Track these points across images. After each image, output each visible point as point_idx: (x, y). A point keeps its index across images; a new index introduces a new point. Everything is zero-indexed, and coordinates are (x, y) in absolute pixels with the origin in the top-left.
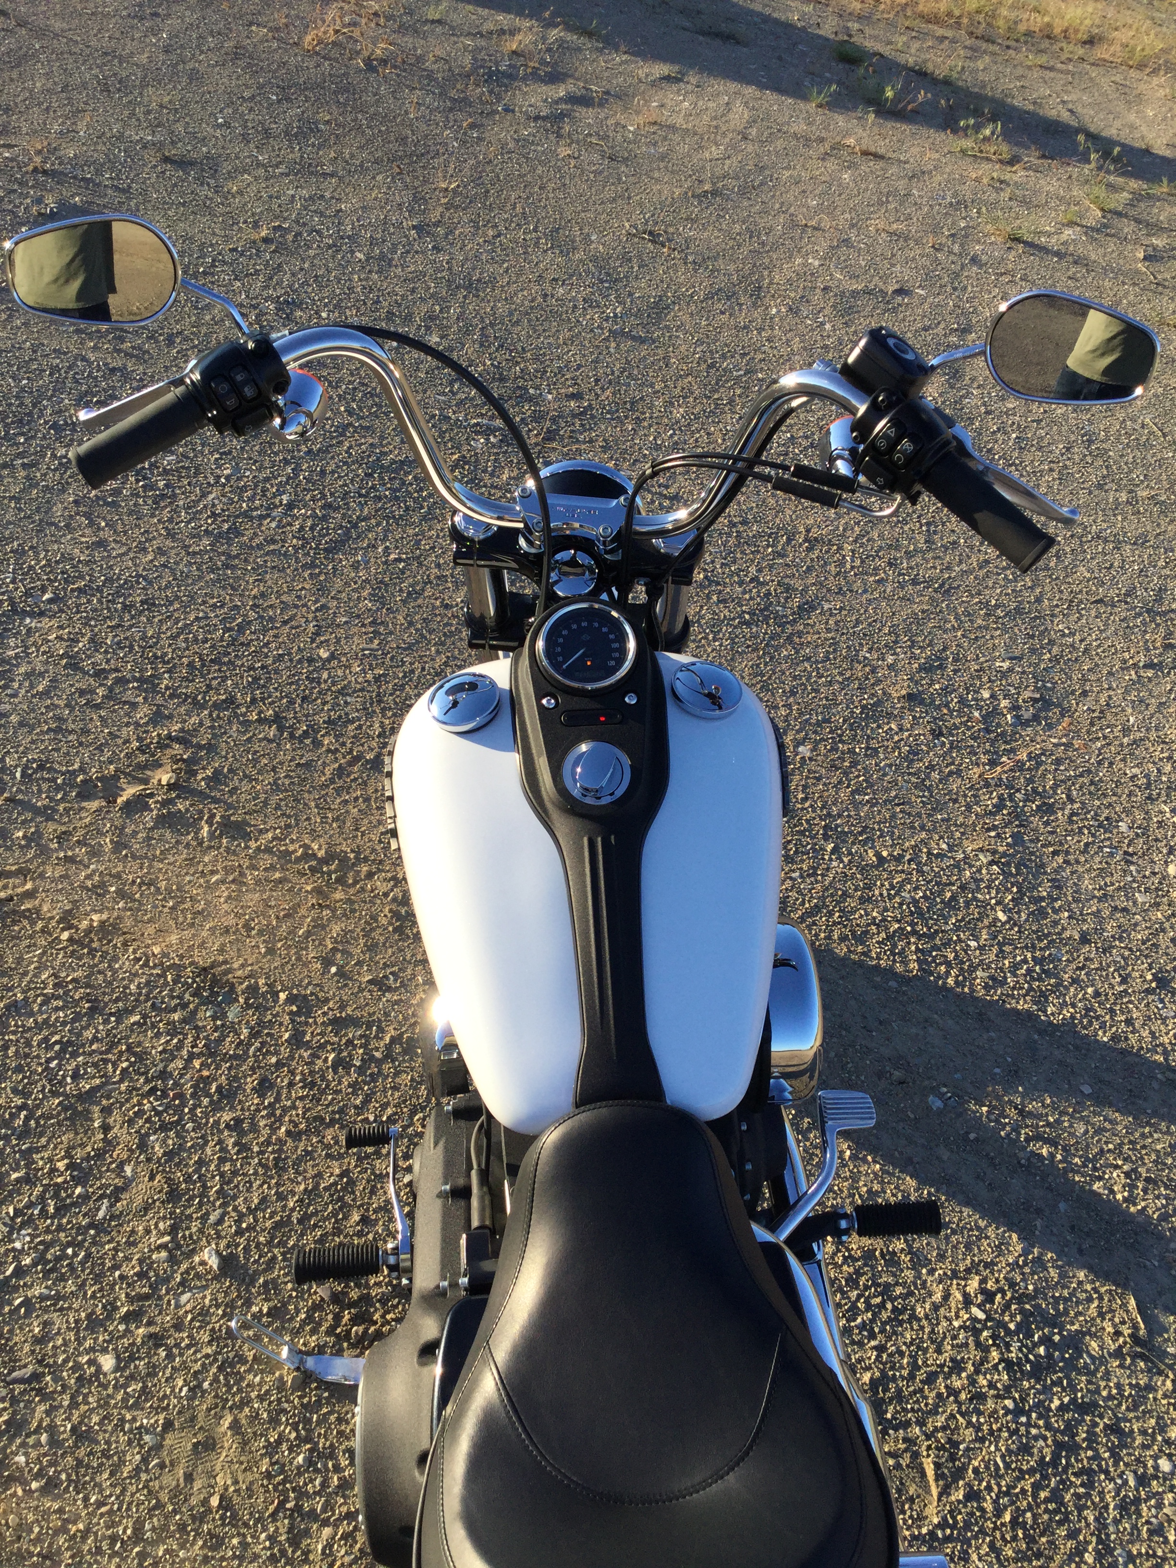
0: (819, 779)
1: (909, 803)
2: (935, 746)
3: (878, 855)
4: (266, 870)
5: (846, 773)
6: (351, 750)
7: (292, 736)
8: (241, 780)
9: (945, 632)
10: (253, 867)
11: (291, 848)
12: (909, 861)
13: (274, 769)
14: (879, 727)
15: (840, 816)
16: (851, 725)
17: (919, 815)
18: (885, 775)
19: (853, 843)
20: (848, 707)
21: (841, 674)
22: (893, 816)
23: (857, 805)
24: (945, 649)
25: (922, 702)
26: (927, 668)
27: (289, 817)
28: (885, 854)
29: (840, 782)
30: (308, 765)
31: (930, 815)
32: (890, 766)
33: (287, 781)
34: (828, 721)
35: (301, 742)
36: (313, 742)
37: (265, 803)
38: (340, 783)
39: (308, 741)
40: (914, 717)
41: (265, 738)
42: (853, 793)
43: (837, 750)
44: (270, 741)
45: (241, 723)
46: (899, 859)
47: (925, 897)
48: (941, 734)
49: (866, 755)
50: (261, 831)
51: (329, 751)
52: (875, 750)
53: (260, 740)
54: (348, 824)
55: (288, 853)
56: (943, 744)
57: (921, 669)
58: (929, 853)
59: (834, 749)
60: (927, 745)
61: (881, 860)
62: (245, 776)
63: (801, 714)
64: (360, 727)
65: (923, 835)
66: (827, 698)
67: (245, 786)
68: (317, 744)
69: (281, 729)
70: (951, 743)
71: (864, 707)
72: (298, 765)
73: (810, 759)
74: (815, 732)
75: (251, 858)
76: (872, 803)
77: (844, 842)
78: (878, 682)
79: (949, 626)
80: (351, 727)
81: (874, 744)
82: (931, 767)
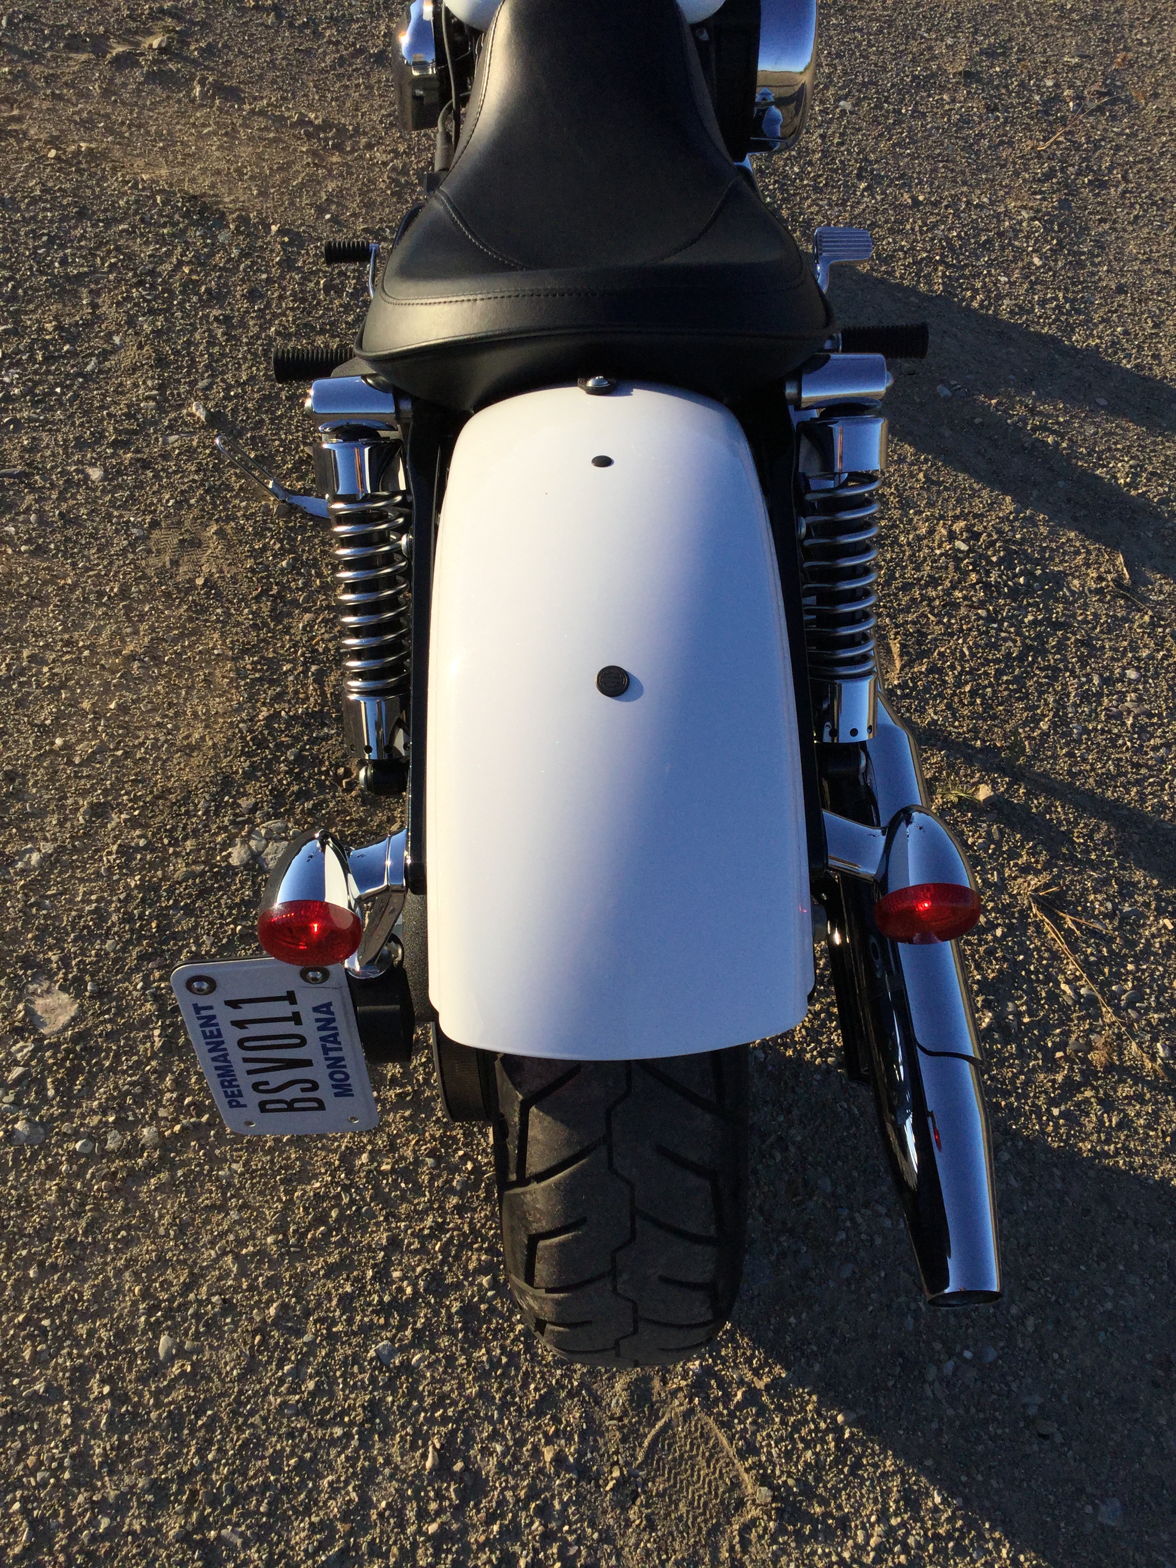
0: (860, 129)
3: (914, 199)
4: (259, 129)
5: (889, 129)
6: (354, 44)
7: (291, 25)
8: (236, 56)
9: (1013, 25)
10: (245, 126)
11: (287, 114)
12: (947, 207)
13: (271, 50)
14: (929, 96)
15: (877, 162)
16: (900, 90)
17: (963, 173)
18: (930, 135)
19: (889, 186)
20: (898, 75)
21: (893, 46)
22: (935, 170)
23: (897, 157)
24: (1010, 39)
25: (979, 81)
26: (990, 53)
27: (286, 91)
28: (921, 198)
29: (881, 135)
30: (308, 52)
31: (973, 174)
32: (938, 128)
33: (284, 63)
34: (875, 84)
35: (300, 32)
36: (314, 33)
37: (261, 77)
38: (342, 71)
39: (308, 31)
40: (969, 93)
41: (262, 24)
43: (882, 108)
44: (267, 27)
46: (936, 204)
47: (959, 236)
48: (996, 109)
49: (912, 116)
50: (255, 99)
51: (330, 42)
52: (924, 115)
53: (257, 25)
54: (348, 104)
55: (282, 118)
56: (997, 118)
58: (968, 203)
59: (879, 107)
60: (980, 117)
61: (916, 203)
62: (240, 52)
63: (845, 73)
64: (365, 27)
65: (965, 189)
66: (876, 65)
67: (240, 60)
68: (318, 35)
70: (1006, 118)
71: (915, 78)
72: (297, 50)
73: (852, 113)
74: (859, 91)
75: (244, 118)
76: (912, 156)
77: (880, 183)
78: (934, 58)
79: (1017, 21)
80: (355, 26)
81: (922, 109)
82: (982, 135)
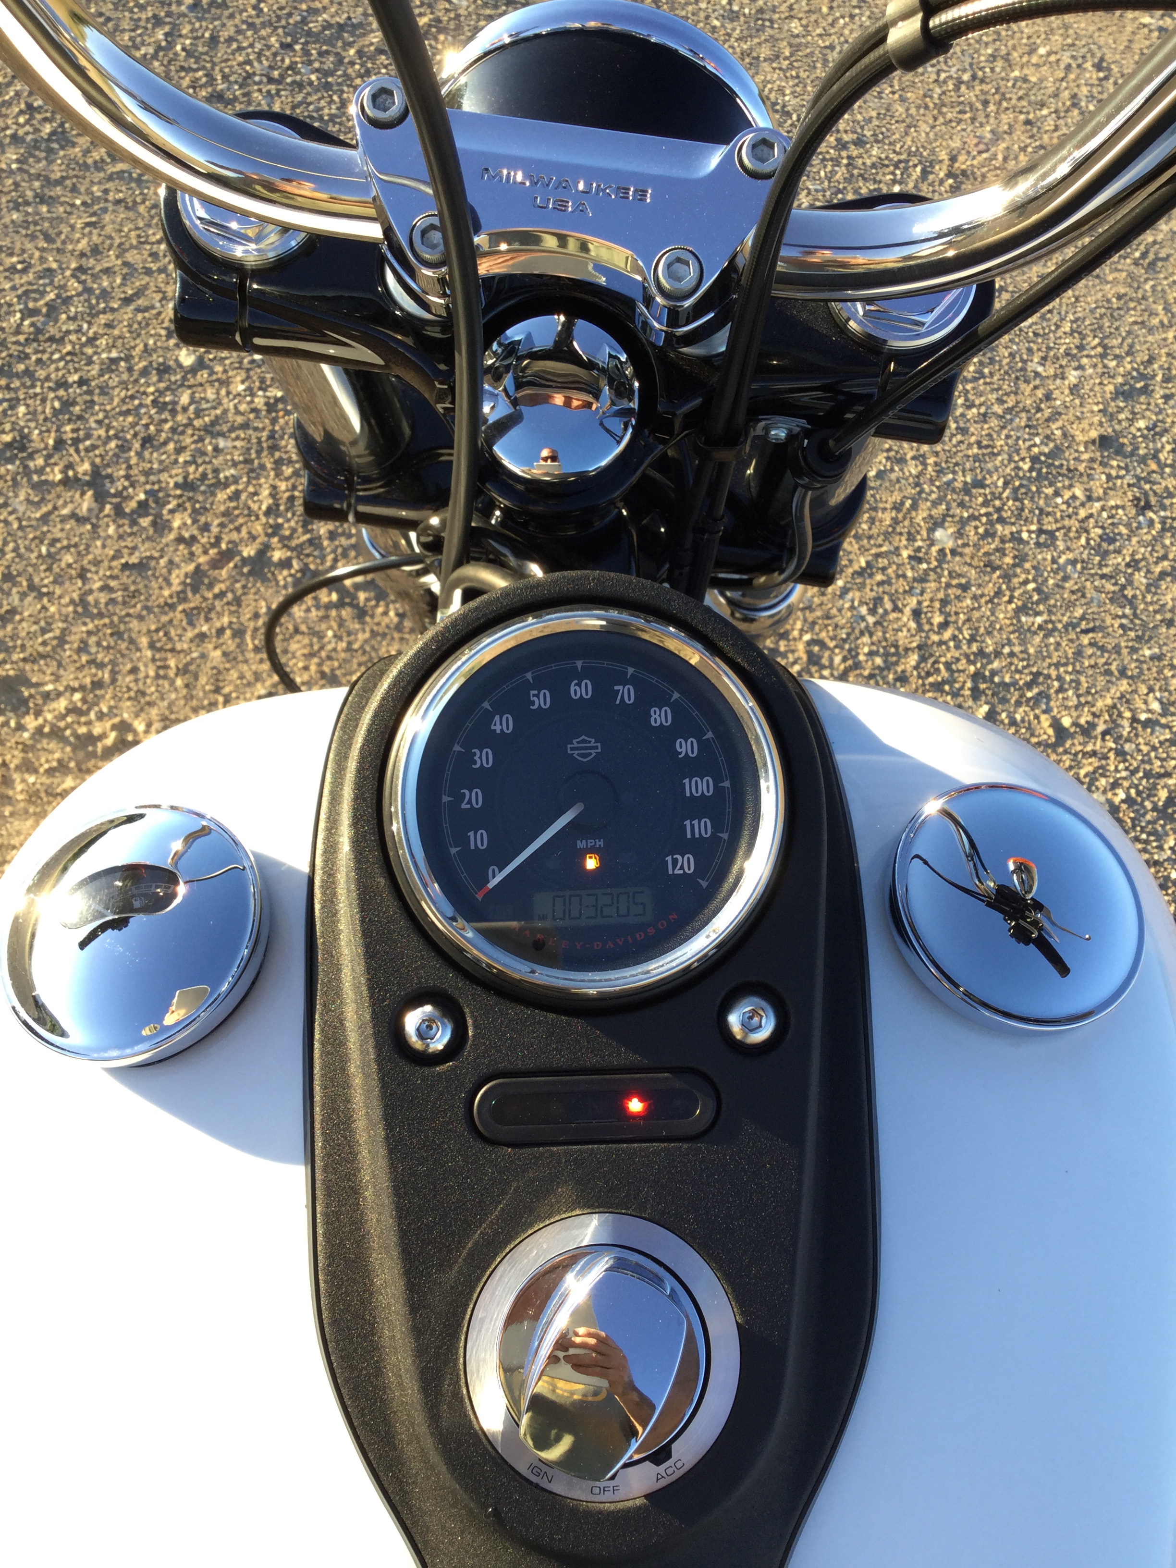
1: (1102, 628)
2: (1139, 527)
42: (1018, 611)
45: (35, 486)
57: (1119, 393)
69: (101, 497)
